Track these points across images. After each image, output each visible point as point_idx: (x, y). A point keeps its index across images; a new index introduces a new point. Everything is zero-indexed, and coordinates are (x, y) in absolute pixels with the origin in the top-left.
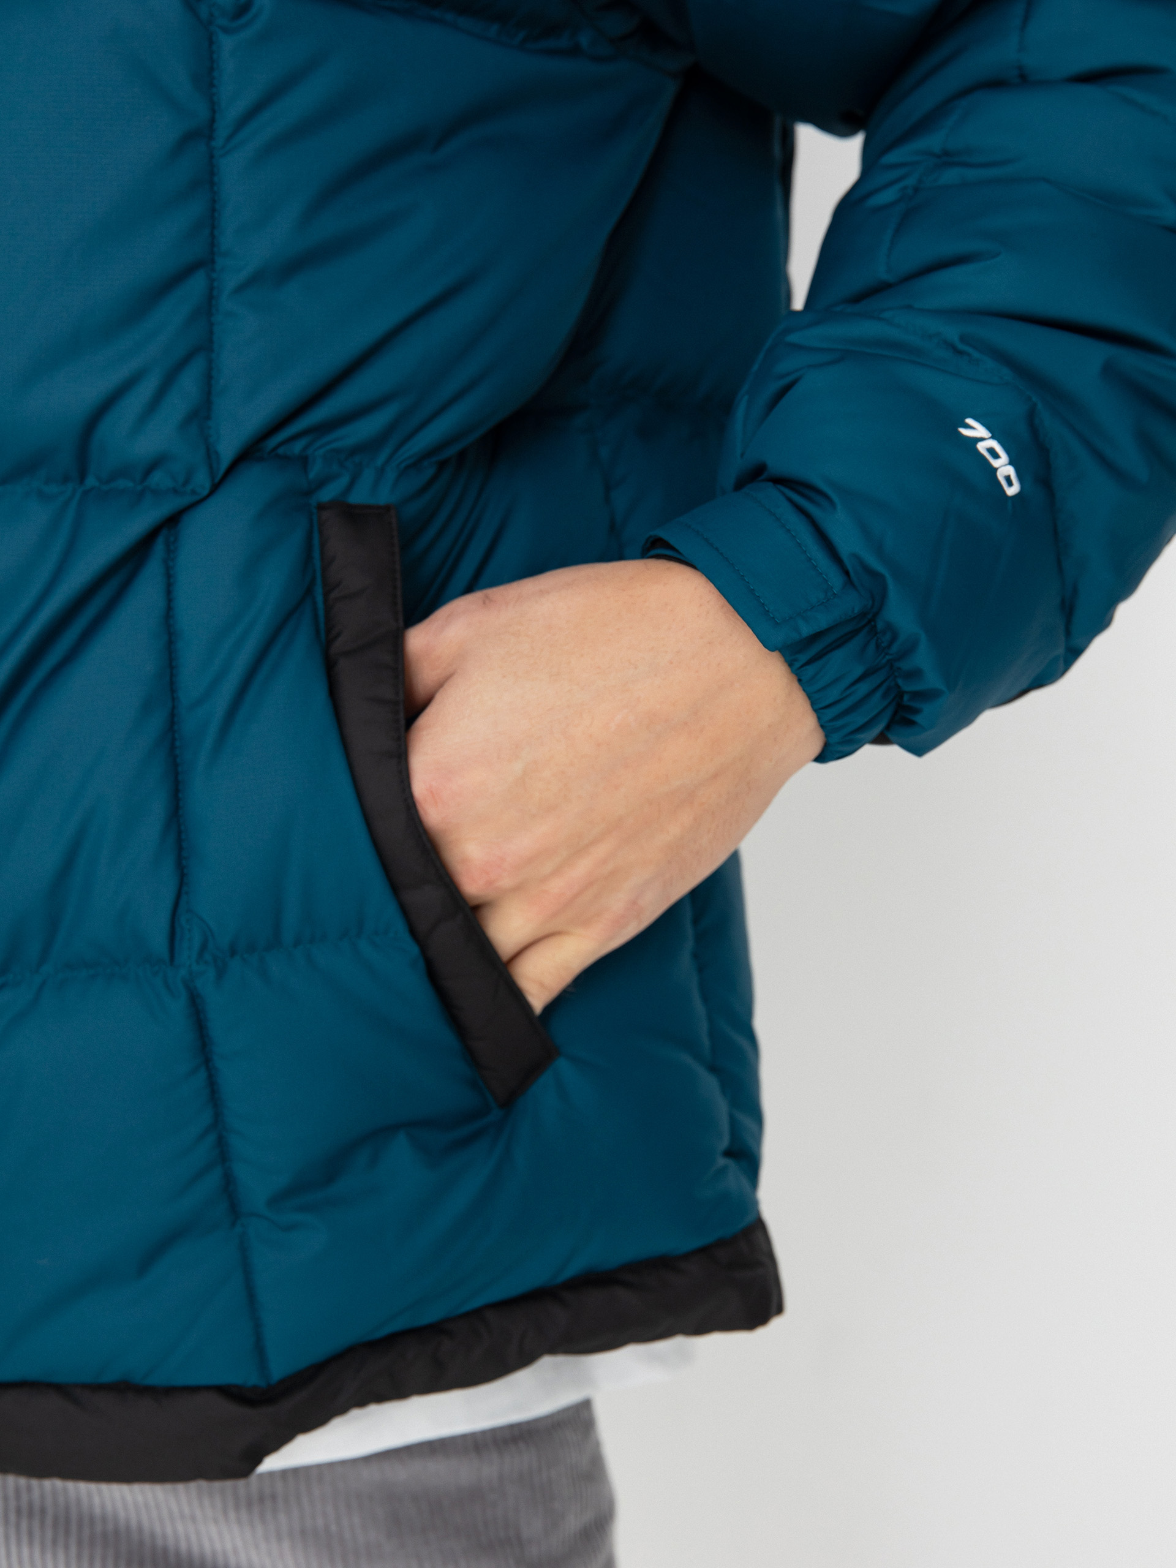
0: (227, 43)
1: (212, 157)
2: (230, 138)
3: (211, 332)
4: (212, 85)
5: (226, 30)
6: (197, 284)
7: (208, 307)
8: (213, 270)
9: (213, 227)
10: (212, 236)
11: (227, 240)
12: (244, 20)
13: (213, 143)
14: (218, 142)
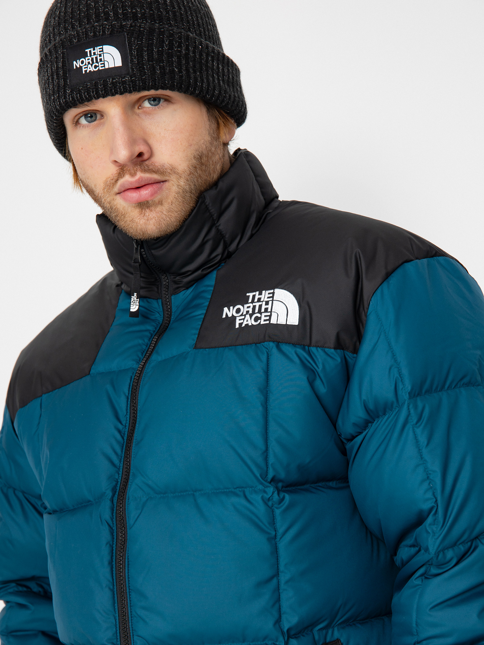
0: (278, 512)
1: (276, 544)
2: (281, 538)
3: (280, 595)
4: (274, 524)
5: (277, 508)
6: (275, 581)
7: (278, 589)
8: (279, 577)
9: (278, 564)
10: (278, 567)
11: (282, 568)
12: (282, 504)
13: (276, 540)
14: (278, 539)
